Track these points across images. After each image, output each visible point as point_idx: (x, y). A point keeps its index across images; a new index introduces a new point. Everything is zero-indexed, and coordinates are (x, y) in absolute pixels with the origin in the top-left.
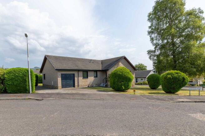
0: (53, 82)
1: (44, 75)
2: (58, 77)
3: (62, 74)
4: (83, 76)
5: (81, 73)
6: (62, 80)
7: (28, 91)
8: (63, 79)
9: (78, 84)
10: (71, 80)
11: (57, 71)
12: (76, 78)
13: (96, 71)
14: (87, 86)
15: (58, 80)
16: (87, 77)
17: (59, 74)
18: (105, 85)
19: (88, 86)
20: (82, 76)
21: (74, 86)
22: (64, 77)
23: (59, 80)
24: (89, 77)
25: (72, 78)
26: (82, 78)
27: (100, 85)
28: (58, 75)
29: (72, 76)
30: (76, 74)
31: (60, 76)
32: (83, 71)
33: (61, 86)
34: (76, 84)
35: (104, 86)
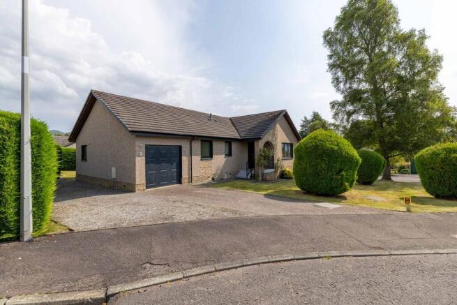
0: (114, 170)
1: (84, 148)
2: (137, 153)
3: (148, 147)
4: (202, 154)
5: (197, 146)
6: (147, 163)
7: (9, 230)
8: (152, 162)
9: (189, 174)
10: (172, 164)
11: (134, 136)
12: (185, 159)
13: (229, 141)
14: (210, 179)
15: (135, 163)
16: (212, 157)
17: (140, 145)
18: (250, 175)
19: (213, 179)
20: (200, 152)
21: (180, 182)
22: (154, 156)
23: (140, 163)
24: (214, 156)
25: (175, 157)
26: (199, 158)
27: (237, 174)
28: (137, 149)
29: (176, 151)
30: (185, 145)
31: (142, 153)
32: (202, 141)
33: (144, 182)
34: (185, 175)
35: (249, 177)
